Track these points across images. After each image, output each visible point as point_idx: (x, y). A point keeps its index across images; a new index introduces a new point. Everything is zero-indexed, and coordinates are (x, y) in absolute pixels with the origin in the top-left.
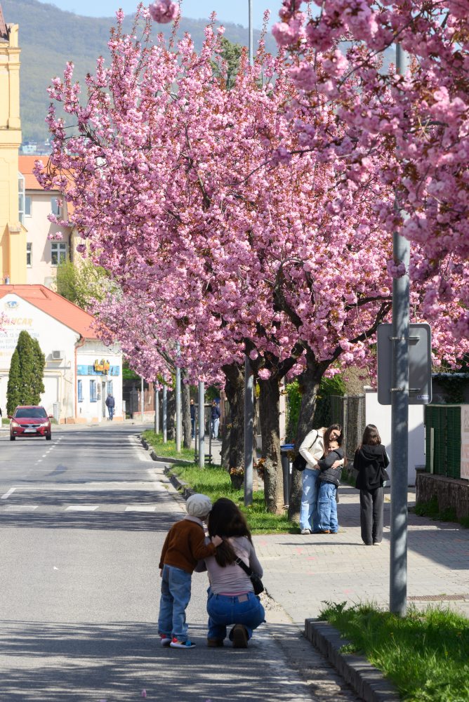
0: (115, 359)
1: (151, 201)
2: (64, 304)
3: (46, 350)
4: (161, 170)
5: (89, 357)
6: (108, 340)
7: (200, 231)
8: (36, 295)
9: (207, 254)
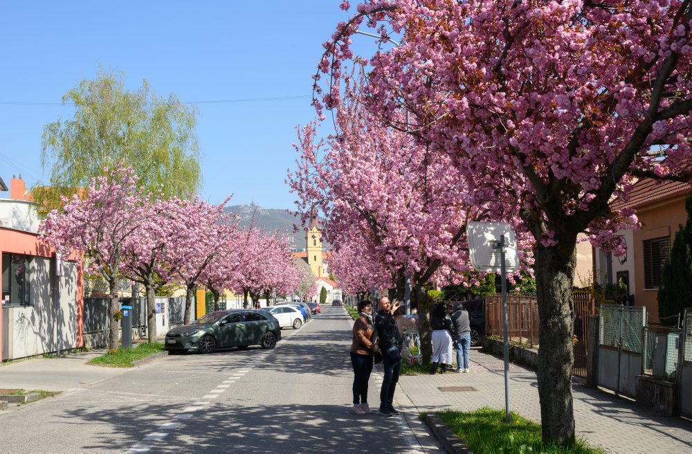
0: (340, 291)
1: (343, 266)
2: (331, 281)
3: (327, 290)
4: (344, 261)
5: (335, 291)
6: (338, 288)
7: (351, 271)
8: (325, 279)
9: (352, 275)
